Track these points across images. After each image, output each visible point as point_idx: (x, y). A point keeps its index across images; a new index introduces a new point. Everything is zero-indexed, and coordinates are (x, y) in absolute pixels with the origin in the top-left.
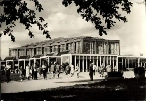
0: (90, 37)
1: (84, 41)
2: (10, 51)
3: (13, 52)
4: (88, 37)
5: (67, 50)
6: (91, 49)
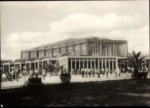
0: (97, 38)
1: (89, 42)
2: (22, 53)
4: (95, 38)
5: (67, 53)
6: (97, 50)
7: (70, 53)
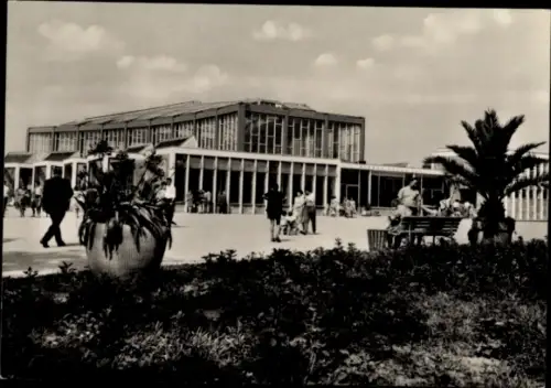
0: (273, 104)
1: (248, 114)
2: (30, 134)
3: (40, 138)
4: (267, 103)
5: (175, 139)
6: (270, 140)
7: (184, 140)
